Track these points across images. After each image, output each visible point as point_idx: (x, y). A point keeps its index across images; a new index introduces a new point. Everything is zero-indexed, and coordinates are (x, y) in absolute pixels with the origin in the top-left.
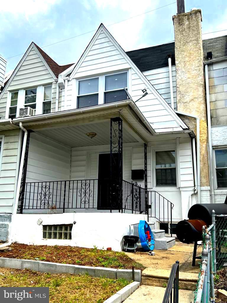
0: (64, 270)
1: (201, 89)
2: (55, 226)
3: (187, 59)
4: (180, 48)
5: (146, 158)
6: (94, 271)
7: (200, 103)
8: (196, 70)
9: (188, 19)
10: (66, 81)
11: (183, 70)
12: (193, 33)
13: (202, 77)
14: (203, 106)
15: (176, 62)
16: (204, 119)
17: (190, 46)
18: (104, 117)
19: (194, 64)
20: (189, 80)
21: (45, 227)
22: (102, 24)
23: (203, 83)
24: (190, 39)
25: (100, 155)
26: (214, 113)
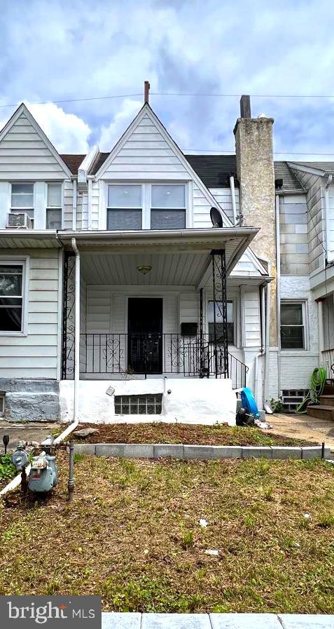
1: (272, 226)
2: (134, 398)
3: (256, 183)
4: (247, 165)
5: (201, 308)
7: (270, 244)
8: (267, 200)
9: (258, 128)
10: (90, 182)
11: (251, 196)
12: (263, 150)
13: (273, 211)
14: (273, 248)
15: (243, 184)
16: (274, 265)
17: (260, 166)
19: (264, 191)
20: (258, 211)
21: (117, 399)
23: (274, 218)
24: (260, 156)
26: (283, 258)
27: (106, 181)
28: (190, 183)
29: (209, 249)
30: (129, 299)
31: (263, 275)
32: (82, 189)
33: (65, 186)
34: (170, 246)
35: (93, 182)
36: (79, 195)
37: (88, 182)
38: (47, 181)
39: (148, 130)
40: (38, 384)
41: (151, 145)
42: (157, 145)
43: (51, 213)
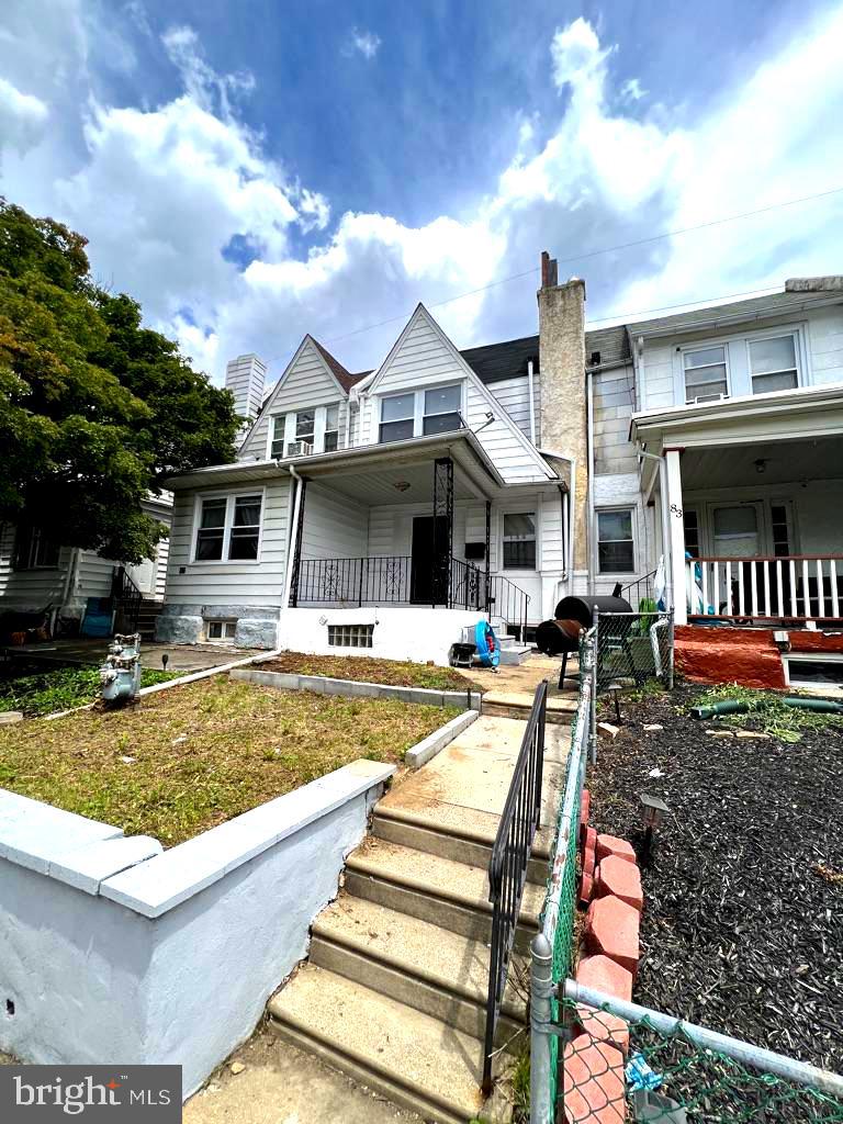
0: (363, 692)
1: (581, 414)
2: (348, 628)
5: (488, 525)
6: (409, 693)
7: (577, 437)
8: (573, 382)
10: (362, 399)
11: (552, 382)
13: (581, 395)
16: (582, 463)
18: (425, 457)
20: (561, 398)
21: (331, 628)
22: (420, 304)
23: (583, 404)
25: (415, 519)
26: (600, 454)
27: (379, 395)
28: (464, 382)
29: (432, 459)
31: (551, 479)
32: (354, 408)
33: (341, 408)
35: (366, 399)
36: (352, 415)
37: (360, 400)
38: (325, 406)
40: (263, 612)
43: (330, 437)
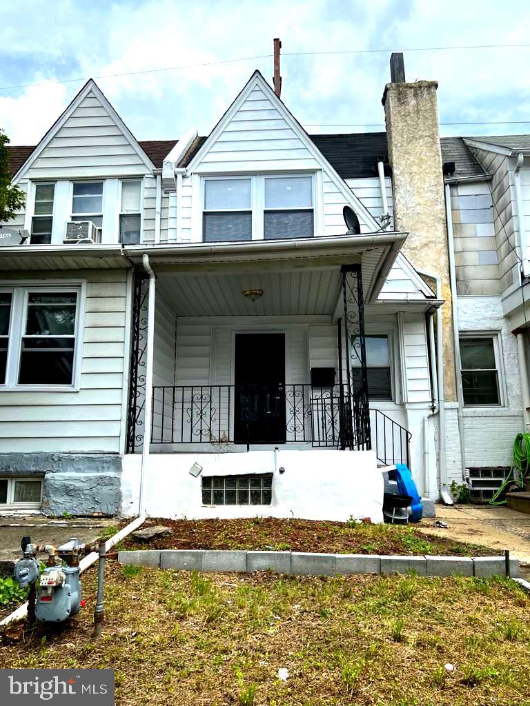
2: (231, 479)
3: (415, 169)
5: (340, 347)
8: (432, 191)
9: (415, 95)
10: (179, 177)
11: (408, 188)
14: (444, 258)
15: (395, 172)
16: (446, 282)
17: (420, 146)
20: (419, 208)
21: (206, 481)
22: (257, 71)
26: (460, 273)
27: (202, 175)
28: (318, 173)
29: (337, 264)
30: (237, 335)
31: (427, 297)
32: (169, 187)
33: (146, 183)
34: (282, 261)
35: (183, 177)
36: (164, 195)
37: (176, 176)
38: (121, 178)
39: (259, 105)
40: (92, 460)
41: (264, 125)
42: (272, 125)
43: (125, 221)
